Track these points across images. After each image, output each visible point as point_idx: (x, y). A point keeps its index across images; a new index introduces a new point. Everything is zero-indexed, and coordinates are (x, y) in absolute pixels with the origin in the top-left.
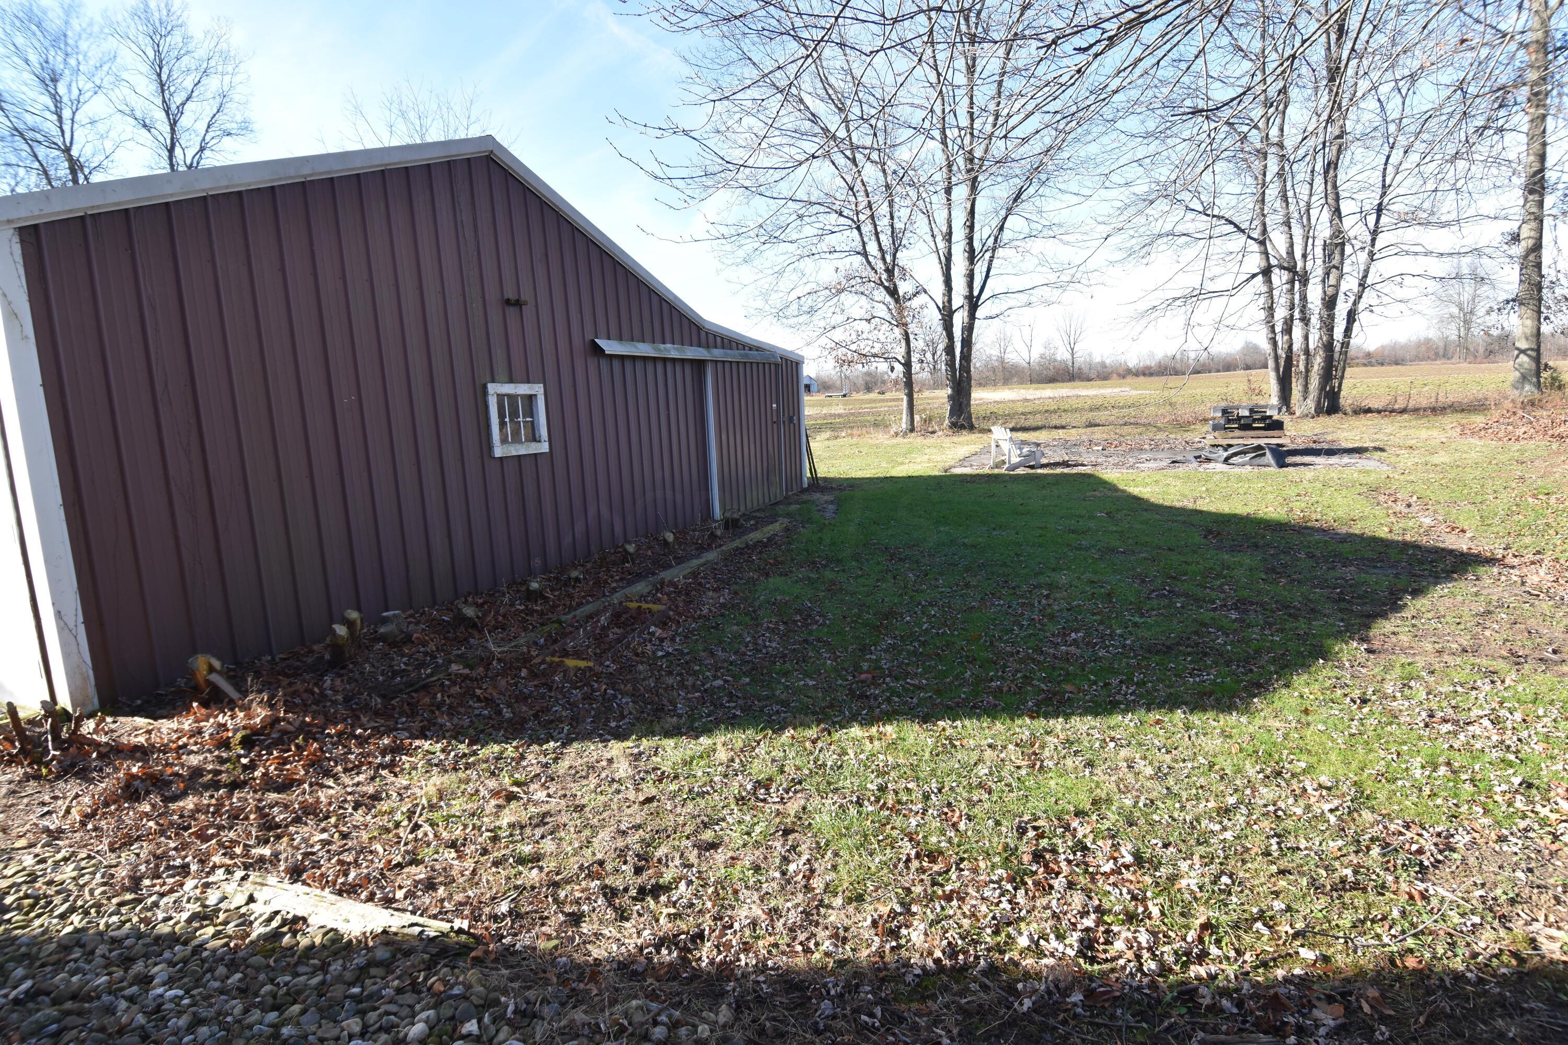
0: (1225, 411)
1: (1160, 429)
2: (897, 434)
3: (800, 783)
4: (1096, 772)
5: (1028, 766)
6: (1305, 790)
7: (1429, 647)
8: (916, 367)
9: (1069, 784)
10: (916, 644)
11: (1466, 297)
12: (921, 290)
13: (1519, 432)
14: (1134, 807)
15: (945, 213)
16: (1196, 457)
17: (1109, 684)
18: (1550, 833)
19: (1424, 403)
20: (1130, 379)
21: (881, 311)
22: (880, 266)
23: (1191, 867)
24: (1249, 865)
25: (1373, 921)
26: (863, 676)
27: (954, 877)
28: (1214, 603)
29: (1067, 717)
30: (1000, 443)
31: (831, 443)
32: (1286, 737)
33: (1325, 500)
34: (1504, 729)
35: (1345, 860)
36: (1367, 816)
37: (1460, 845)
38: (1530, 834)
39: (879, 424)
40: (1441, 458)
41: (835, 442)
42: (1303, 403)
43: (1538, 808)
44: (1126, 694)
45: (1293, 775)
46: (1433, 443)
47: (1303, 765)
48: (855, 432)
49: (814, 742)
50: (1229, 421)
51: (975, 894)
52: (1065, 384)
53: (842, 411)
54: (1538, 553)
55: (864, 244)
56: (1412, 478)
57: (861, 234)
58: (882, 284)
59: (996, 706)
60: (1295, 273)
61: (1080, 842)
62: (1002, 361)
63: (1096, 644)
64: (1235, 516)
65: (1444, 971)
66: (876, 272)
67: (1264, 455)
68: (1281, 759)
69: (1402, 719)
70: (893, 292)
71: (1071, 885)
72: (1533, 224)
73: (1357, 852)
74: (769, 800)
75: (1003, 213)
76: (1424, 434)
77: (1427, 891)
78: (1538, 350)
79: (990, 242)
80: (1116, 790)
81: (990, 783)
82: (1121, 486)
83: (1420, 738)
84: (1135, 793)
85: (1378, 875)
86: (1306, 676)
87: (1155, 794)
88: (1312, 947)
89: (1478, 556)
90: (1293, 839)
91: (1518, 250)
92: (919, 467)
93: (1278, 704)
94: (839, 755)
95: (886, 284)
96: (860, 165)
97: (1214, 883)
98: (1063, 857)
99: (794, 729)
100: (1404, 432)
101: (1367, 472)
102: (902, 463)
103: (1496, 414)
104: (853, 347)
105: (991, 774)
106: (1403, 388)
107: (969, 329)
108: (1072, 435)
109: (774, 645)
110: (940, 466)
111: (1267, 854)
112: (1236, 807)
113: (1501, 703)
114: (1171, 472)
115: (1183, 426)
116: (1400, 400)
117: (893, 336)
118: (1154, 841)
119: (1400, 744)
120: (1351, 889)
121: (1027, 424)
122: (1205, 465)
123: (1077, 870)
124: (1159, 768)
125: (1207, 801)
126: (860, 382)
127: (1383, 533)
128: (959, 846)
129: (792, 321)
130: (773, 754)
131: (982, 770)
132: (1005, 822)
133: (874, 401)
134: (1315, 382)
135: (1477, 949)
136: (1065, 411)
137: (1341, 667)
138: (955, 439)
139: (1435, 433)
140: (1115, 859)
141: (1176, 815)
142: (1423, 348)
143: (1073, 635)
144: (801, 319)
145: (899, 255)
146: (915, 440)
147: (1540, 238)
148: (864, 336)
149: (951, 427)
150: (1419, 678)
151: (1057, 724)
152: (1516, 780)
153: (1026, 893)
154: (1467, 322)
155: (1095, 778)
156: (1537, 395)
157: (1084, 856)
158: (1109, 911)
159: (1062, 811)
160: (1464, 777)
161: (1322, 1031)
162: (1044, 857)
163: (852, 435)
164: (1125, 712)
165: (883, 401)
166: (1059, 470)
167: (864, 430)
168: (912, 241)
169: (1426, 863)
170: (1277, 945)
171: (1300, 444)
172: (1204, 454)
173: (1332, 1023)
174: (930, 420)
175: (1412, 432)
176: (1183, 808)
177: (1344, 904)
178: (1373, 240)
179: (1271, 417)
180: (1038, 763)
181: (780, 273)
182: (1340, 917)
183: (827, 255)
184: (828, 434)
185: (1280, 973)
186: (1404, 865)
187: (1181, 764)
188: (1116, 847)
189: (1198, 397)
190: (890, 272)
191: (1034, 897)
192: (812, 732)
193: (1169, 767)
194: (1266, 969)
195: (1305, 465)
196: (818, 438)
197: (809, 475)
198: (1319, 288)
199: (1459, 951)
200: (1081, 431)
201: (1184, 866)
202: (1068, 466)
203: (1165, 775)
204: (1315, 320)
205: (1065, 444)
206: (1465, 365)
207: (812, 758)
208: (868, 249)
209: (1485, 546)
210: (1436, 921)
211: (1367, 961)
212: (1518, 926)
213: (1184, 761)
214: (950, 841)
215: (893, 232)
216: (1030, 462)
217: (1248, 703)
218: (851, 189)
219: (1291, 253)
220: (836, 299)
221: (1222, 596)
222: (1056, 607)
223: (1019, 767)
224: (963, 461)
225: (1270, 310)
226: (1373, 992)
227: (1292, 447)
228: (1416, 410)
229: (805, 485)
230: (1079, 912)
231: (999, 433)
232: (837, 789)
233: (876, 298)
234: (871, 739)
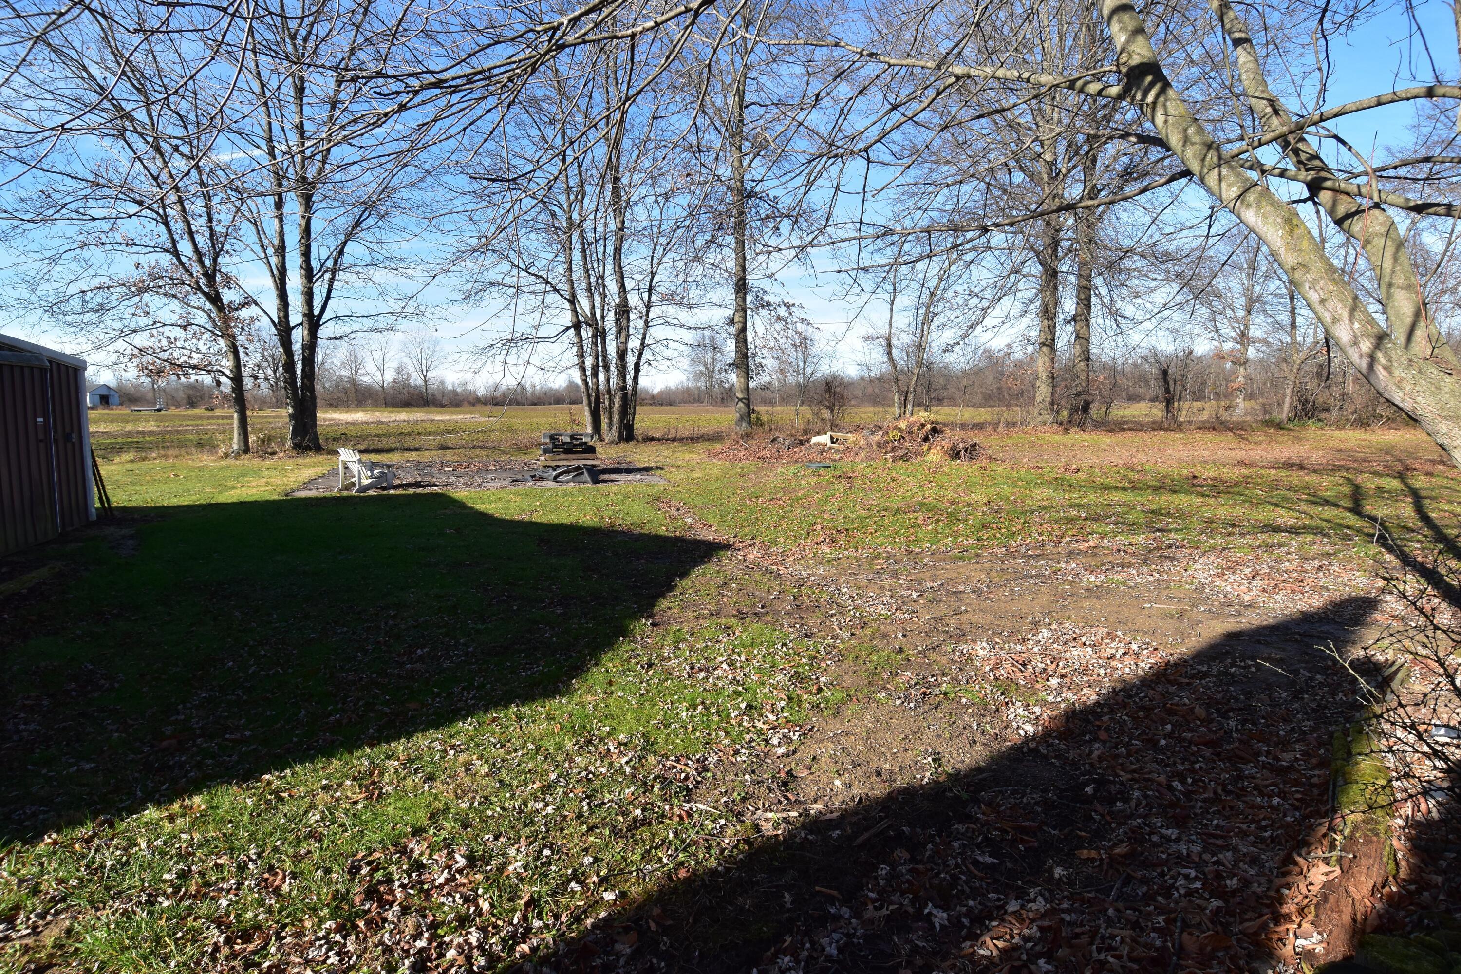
0: (552, 438)
1: (503, 452)
2: (227, 455)
3: (64, 899)
4: (435, 784)
5: (366, 798)
6: (609, 750)
7: (690, 615)
8: (248, 383)
9: (408, 804)
10: (240, 692)
11: (708, 360)
12: (249, 302)
13: (741, 454)
14: (470, 808)
15: (277, 227)
16: (532, 477)
17: (452, 693)
18: (764, 740)
19: (687, 434)
20: (479, 407)
21: (200, 318)
22: (196, 269)
23: (518, 850)
24: (566, 832)
25: (656, 848)
26: (165, 744)
27: (273, 950)
28: (543, 602)
29: (409, 735)
30: (350, 465)
31: (135, 466)
32: (595, 708)
33: (625, 508)
34: (736, 668)
35: (636, 802)
36: (652, 759)
37: (712, 765)
38: (753, 744)
39: (205, 444)
40: (697, 474)
41: (141, 465)
42: (610, 433)
43: (757, 723)
44: (467, 699)
45: (600, 740)
46: (692, 463)
47: (608, 729)
48: (170, 452)
49: (88, 841)
50: (555, 446)
51: (297, 960)
52: (420, 409)
53: (155, 428)
54: (753, 538)
55: (174, 242)
56: (679, 489)
57: (169, 231)
58: (199, 288)
59: (333, 742)
60: (597, 329)
61: (416, 861)
62: (353, 382)
63: (441, 656)
64: (561, 525)
65: (704, 872)
66: (191, 275)
67: (582, 473)
68: (592, 728)
69: (674, 674)
70: (215, 299)
71: (405, 910)
72: (741, 313)
73: (644, 793)
74: (14, 935)
75: (342, 237)
76: (687, 457)
77: (691, 809)
78: (748, 399)
79: (330, 263)
80: (453, 797)
81: (319, 830)
82: (470, 504)
83: (686, 687)
84: (471, 795)
85: (659, 807)
86: (610, 654)
87: (489, 790)
88: (612, 888)
89: (719, 543)
90: (599, 796)
91: (733, 330)
92: (254, 491)
93: (591, 681)
94: (125, 849)
95: (206, 290)
96: (167, 155)
97: (537, 859)
98: (397, 884)
99: (58, 832)
100: (675, 455)
101: (652, 486)
102: (233, 488)
103: (728, 442)
104: (165, 355)
105: (323, 819)
106: (674, 422)
107: (310, 347)
108: (426, 457)
109: (32, 727)
110: (281, 489)
111: (580, 815)
112: (556, 782)
113: (733, 650)
114: (512, 489)
115: (522, 449)
116: (672, 431)
117: (216, 347)
118: (487, 837)
119: (673, 695)
120: (642, 825)
121: (380, 446)
122: (539, 483)
123: (412, 892)
124: (494, 764)
125: (534, 783)
126: (181, 395)
127: (662, 531)
128: (280, 912)
129: (70, 319)
130: (23, 872)
131: (314, 817)
132: (336, 868)
133: (201, 418)
134: (616, 417)
135: (724, 845)
136: (419, 434)
137: (635, 641)
138: (300, 461)
139: (693, 456)
140: (449, 867)
141: (507, 805)
142: (686, 395)
143: (419, 651)
144: (86, 318)
145: (220, 260)
146: (251, 462)
147: (745, 323)
148: (178, 344)
149: (294, 448)
150: (685, 640)
151: (399, 747)
152: (743, 705)
153: (357, 937)
154: (710, 378)
155: (434, 791)
156: (749, 430)
157: (420, 875)
158: (443, 923)
159: (399, 836)
160: (713, 711)
161: (622, 962)
162: (378, 891)
163: (166, 457)
164: (464, 718)
165: (212, 418)
166: (411, 491)
167: (183, 451)
168: (236, 247)
169: (691, 786)
170: (587, 897)
171: (608, 464)
172: (538, 473)
173: (628, 950)
174: (269, 440)
175: (679, 455)
176: (513, 796)
177: (636, 840)
178: (648, 312)
179: (586, 443)
180: (377, 792)
181: (54, 260)
182: (633, 853)
183: (123, 247)
184: (131, 456)
185: (589, 921)
186: (676, 793)
187: (513, 755)
188: (451, 855)
189: (535, 425)
190: (210, 277)
191: (366, 937)
192: (85, 831)
193: (503, 761)
194: (579, 923)
195: (612, 481)
196: (117, 459)
197: (98, 505)
198: (614, 343)
199: (713, 852)
200: (433, 453)
201: (512, 852)
202: (421, 486)
203: (499, 769)
204: (613, 368)
205: (419, 466)
206: (710, 408)
207: (83, 862)
208: (180, 247)
209: (725, 536)
210: (697, 833)
211: (651, 884)
212: (747, 818)
213: (516, 751)
214: (270, 911)
215: (212, 235)
216: (380, 482)
217: (568, 686)
218: (156, 179)
219: (593, 313)
220: (137, 299)
221: (550, 595)
222: (403, 627)
223: (356, 803)
224: (308, 484)
225: (581, 355)
226: (656, 911)
227: (603, 467)
228: (681, 439)
229: (93, 516)
230: (412, 936)
231: (347, 455)
232: (120, 892)
233: (193, 303)
234: (172, 819)
